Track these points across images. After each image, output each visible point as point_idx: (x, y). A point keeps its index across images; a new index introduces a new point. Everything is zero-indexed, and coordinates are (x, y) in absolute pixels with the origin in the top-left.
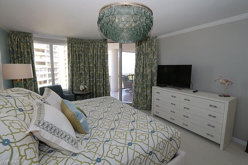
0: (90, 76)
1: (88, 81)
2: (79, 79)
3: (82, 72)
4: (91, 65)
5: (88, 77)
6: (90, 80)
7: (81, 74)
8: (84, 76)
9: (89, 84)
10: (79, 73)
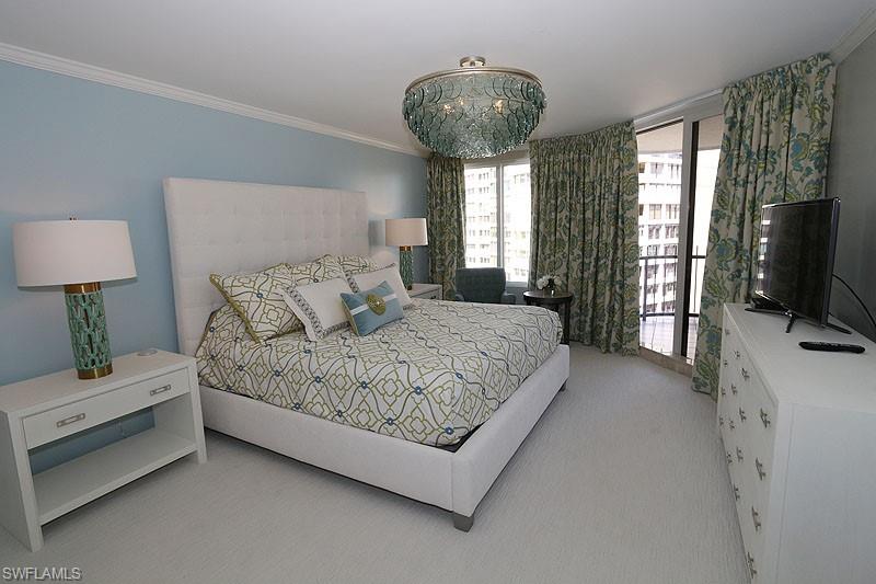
0: (583, 250)
1: (575, 265)
2: (552, 258)
3: (564, 237)
4: (589, 214)
5: (577, 251)
6: (583, 263)
7: (558, 243)
8: (566, 250)
9: (580, 274)
10: (553, 238)
